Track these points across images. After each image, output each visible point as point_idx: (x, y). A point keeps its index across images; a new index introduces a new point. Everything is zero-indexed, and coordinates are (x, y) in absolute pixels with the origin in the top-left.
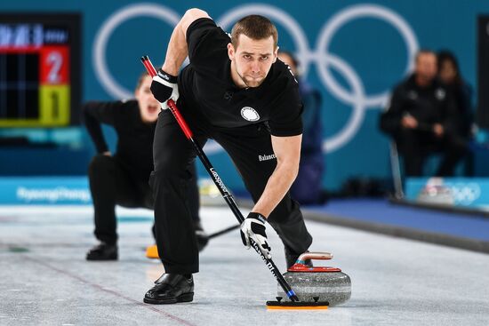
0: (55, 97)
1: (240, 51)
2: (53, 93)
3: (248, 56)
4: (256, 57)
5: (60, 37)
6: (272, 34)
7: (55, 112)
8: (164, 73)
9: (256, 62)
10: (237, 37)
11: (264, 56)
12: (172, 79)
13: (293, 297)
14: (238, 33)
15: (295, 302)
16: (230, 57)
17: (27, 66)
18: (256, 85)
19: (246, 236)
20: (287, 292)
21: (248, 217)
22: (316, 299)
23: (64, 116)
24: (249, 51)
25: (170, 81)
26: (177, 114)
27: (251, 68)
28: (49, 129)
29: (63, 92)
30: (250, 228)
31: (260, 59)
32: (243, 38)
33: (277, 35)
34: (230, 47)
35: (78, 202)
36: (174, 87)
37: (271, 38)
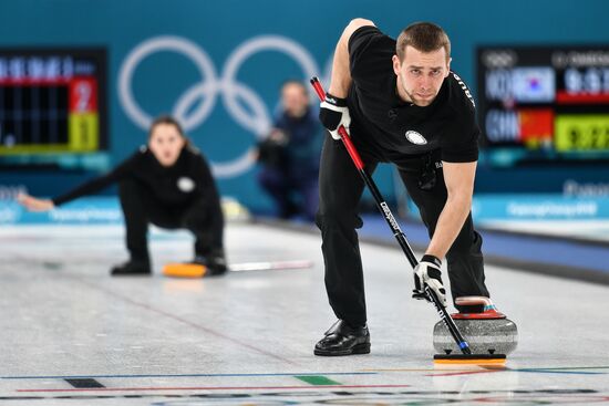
0: (84, 126)
1: (406, 65)
2: (82, 122)
3: (417, 70)
4: (426, 72)
5: (86, 69)
6: (444, 45)
7: (85, 137)
8: (330, 96)
9: (425, 78)
10: (403, 49)
11: (435, 70)
12: (340, 103)
13: (465, 350)
14: (404, 45)
15: (466, 355)
16: (396, 71)
17: (58, 97)
18: (426, 104)
19: (421, 281)
20: (458, 343)
21: (423, 260)
22: (491, 351)
23: (92, 141)
24: (417, 65)
25: (337, 105)
26: (347, 143)
27: (420, 84)
28: (79, 155)
29: (92, 121)
30: (426, 272)
31: (430, 74)
32: (410, 49)
33: (449, 45)
34: (396, 59)
35: (105, 222)
36: (344, 111)
37: (443, 48)
